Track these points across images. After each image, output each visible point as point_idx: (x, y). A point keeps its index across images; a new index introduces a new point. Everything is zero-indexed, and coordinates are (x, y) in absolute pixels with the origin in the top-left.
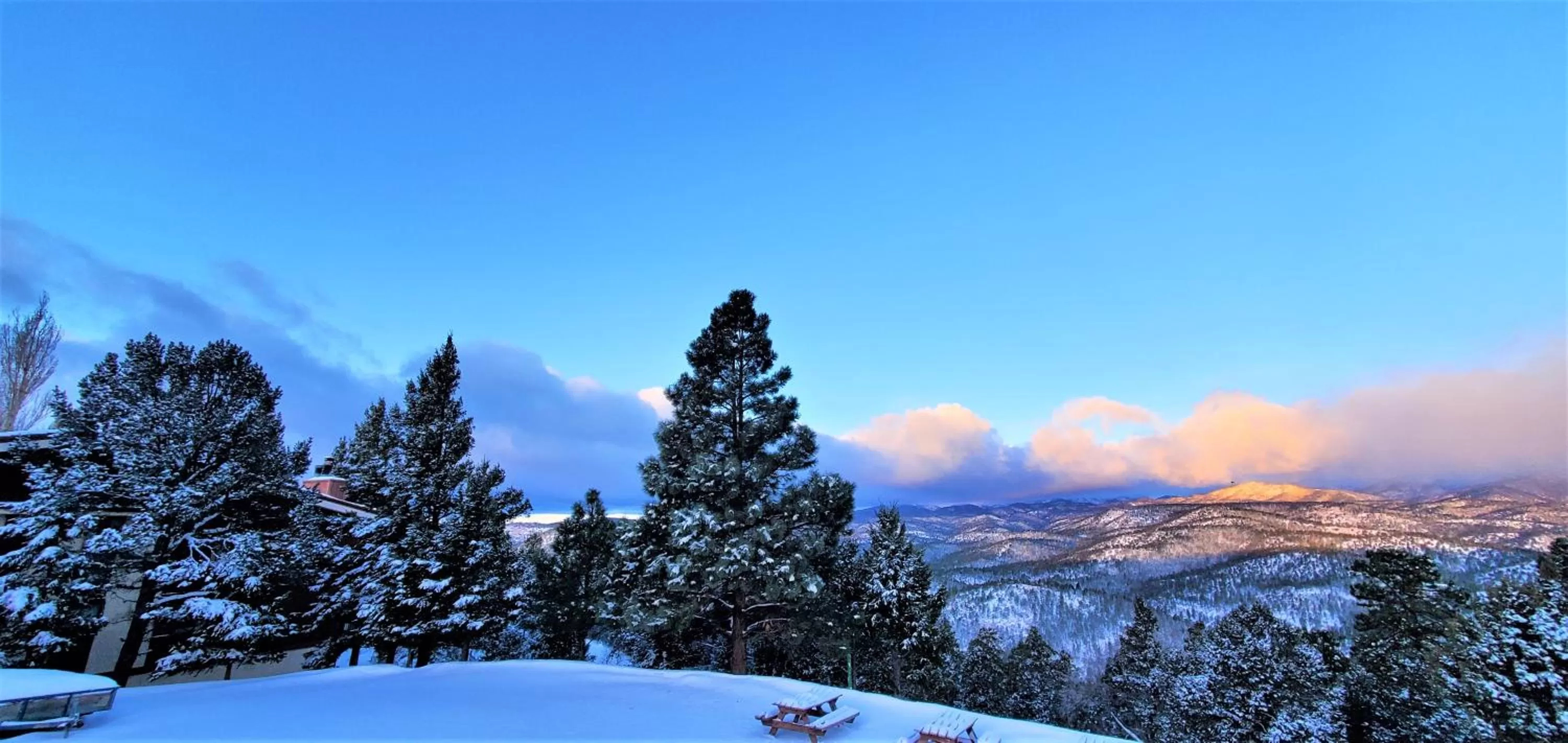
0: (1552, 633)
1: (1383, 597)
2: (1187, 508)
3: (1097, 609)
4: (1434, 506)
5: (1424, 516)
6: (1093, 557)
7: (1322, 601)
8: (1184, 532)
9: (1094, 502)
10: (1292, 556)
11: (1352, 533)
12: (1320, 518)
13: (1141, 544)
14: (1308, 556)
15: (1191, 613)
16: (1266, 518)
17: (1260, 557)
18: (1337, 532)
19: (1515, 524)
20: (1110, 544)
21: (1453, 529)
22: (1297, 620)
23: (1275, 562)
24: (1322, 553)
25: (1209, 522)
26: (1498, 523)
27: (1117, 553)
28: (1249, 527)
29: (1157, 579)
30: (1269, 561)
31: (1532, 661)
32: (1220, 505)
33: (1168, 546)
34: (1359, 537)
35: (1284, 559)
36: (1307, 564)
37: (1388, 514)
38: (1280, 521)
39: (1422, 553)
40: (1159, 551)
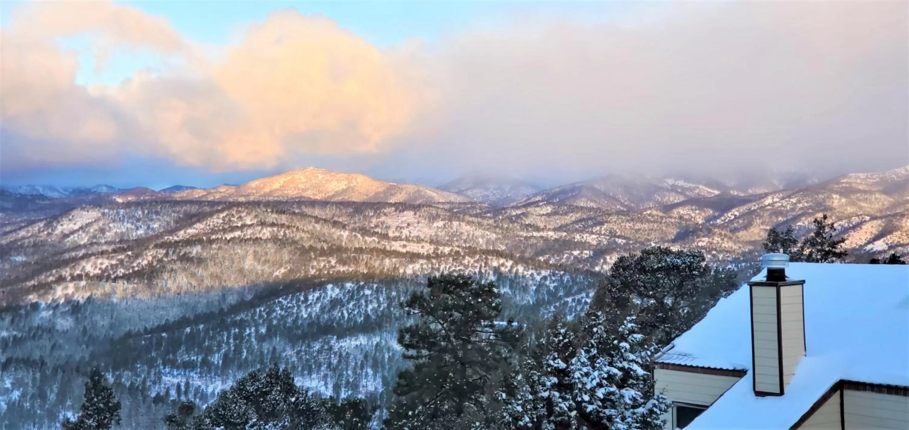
0: (585, 379)
1: (434, 344)
2: (207, 209)
3: (23, 395)
4: (519, 212)
5: (506, 226)
6: (33, 298)
7: (366, 357)
8: (196, 250)
9: (50, 194)
10: (342, 287)
11: (421, 251)
12: (388, 227)
13: (121, 271)
14: (363, 288)
15: (183, 389)
16: (318, 227)
17: (300, 290)
18: (404, 251)
19: (592, 239)
20: (66, 272)
21: (531, 246)
22: (330, 386)
23: (318, 299)
24: (381, 281)
25: (237, 234)
26: (578, 237)
27: (77, 289)
28: (294, 242)
29: (138, 334)
30: (310, 297)
31: (559, 419)
32: (257, 204)
33: (166, 276)
34: (428, 257)
35: (332, 292)
36: (358, 300)
37: (468, 223)
38: (337, 233)
39: (492, 278)
40: (150, 286)
